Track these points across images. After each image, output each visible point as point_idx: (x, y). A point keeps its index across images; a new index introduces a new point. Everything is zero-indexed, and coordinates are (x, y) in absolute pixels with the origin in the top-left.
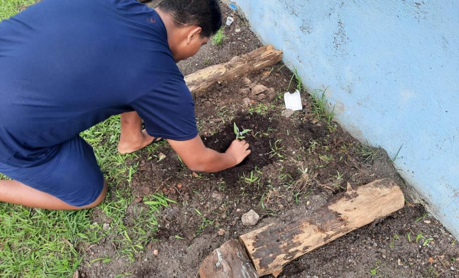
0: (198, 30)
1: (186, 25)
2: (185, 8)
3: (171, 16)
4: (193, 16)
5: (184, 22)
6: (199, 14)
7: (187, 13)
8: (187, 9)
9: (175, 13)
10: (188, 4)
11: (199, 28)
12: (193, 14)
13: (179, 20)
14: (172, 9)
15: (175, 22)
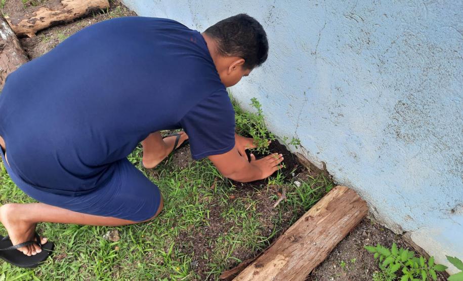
0: (241, 62)
1: (230, 55)
2: (232, 38)
3: (215, 43)
4: (238, 47)
5: (229, 52)
6: (245, 47)
7: (233, 43)
8: (233, 39)
9: (221, 40)
10: (235, 34)
11: (242, 60)
12: (238, 45)
13: (224, 49)
14: (217, 36)
15: (219, 49)
